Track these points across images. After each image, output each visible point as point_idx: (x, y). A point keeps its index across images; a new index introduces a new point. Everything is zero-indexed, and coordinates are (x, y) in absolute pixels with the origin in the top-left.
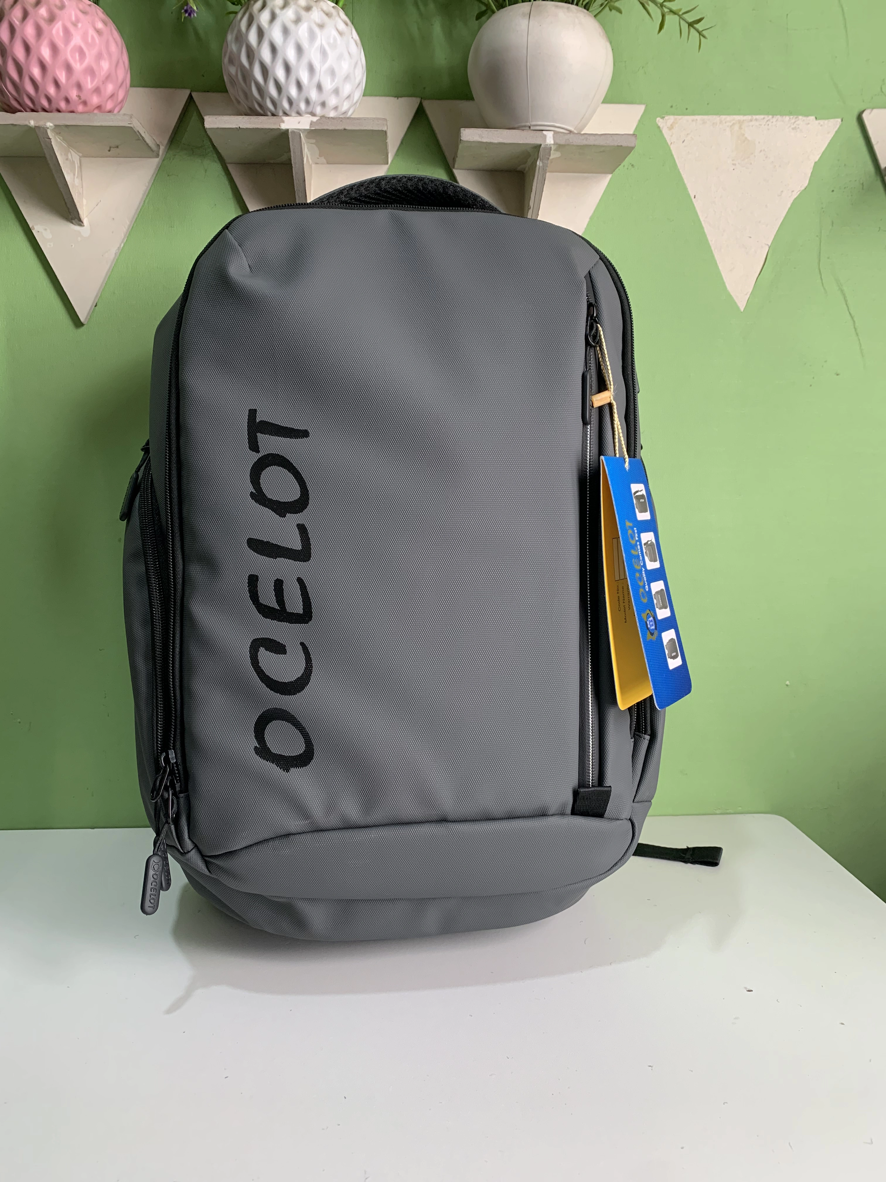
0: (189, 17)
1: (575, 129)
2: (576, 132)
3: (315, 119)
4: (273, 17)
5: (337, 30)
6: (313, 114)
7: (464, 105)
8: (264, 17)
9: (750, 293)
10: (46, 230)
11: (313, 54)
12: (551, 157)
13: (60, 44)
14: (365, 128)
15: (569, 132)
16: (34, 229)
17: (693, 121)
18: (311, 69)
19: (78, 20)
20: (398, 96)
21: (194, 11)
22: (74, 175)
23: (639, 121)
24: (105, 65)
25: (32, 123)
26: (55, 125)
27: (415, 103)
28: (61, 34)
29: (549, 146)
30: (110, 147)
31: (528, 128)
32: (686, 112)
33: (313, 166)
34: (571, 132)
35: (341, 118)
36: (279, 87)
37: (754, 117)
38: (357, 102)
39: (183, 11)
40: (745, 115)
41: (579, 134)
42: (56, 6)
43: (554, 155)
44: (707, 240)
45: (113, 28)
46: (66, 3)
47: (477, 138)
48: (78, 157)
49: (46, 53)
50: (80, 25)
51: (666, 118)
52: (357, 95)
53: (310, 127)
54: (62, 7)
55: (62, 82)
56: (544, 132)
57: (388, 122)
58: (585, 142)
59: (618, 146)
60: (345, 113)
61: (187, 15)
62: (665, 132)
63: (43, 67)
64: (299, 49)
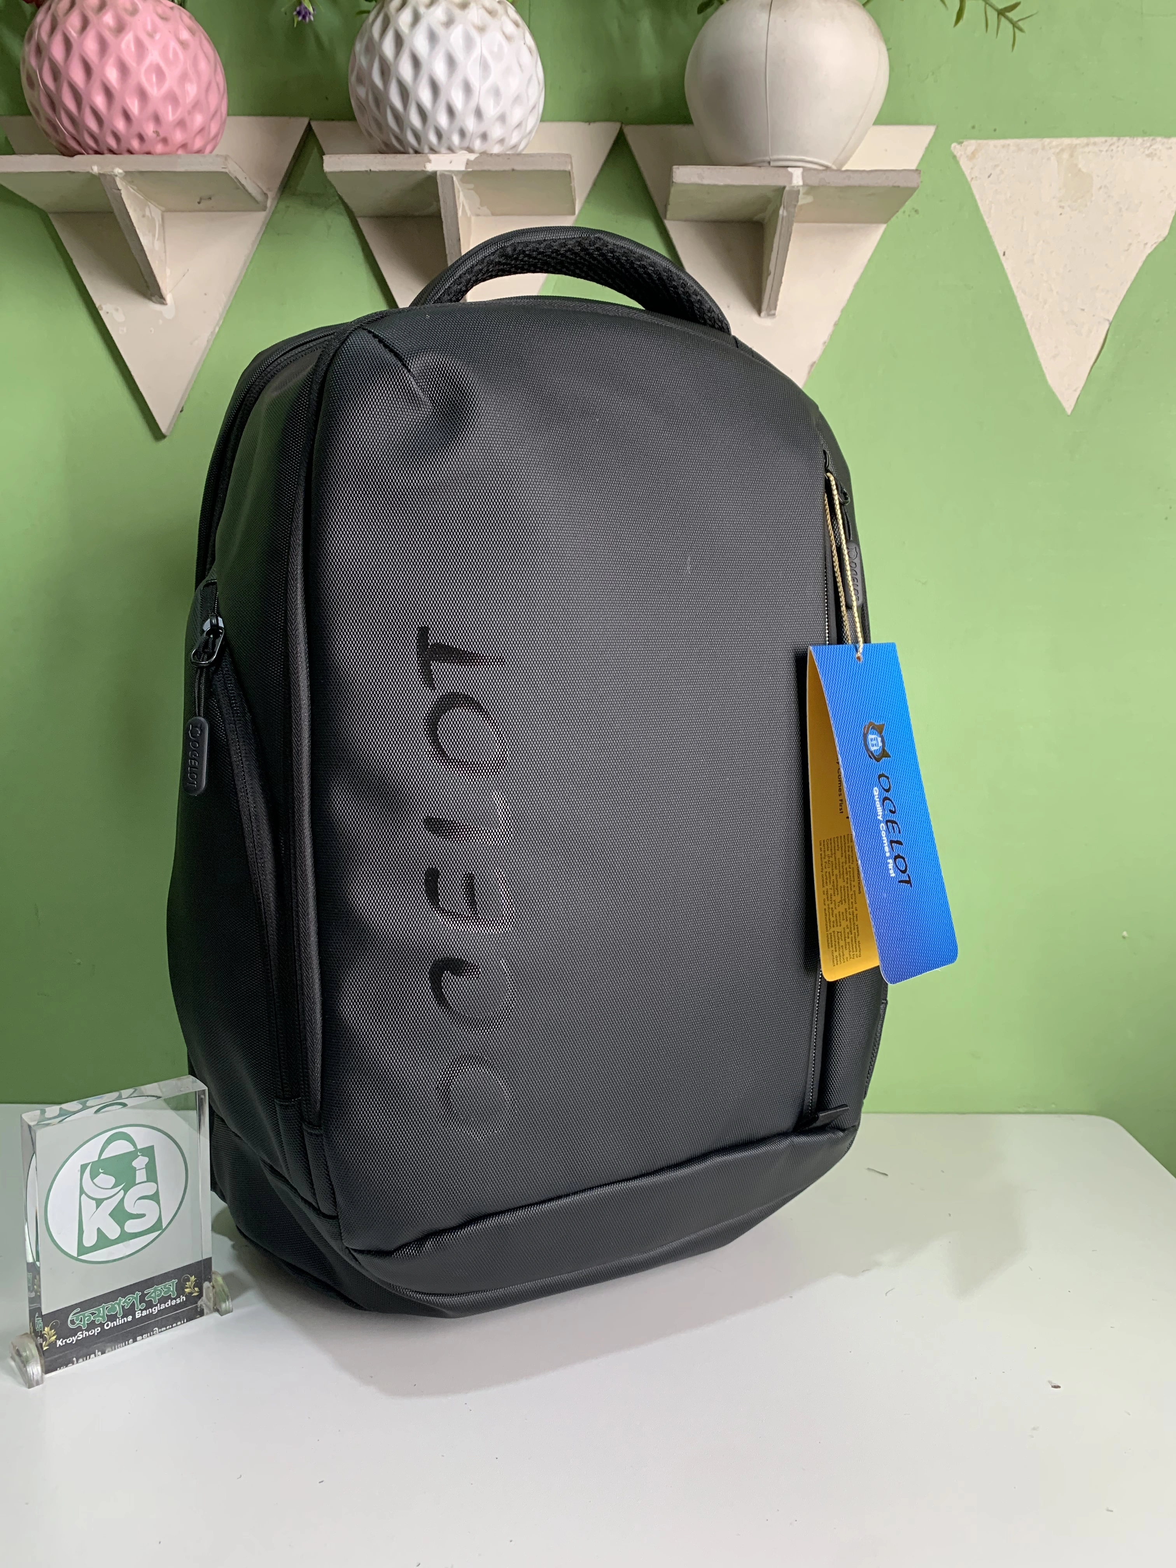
0: (304, 21)
1: (833, 164)
2: (834, 167)
3: (472, 157)
4: (416, 18)
5: (504, 33)
6: (470, 150)
7: (679, 131)
8: (404, 19)
9: (1081, 388)
10: (117, 310)
11: (470, 69)
12: (800, 203)
13: (131, 62)
14: (543, 168)
15: (824, 168)
16: (102, 309)
17: (1003, 146)
18: (467, 89)
19: (155, 30)
20: (589, 121)
21: (310, 13)
22: (154, 236)
23: (927, 148)
24: (192, 90)
25: (95, 170)
26: (126, 172)
27: (613, 129)
28: (133, 49)
29: (795, 189)
30: (201, 199)
31: (767, 164)
32: (995, 134)
33: (473, 218)
34: (827, 168)
35: (509, 154)
36: (423, 114)
37: (1092, 140)
38: (531, 132)
39: (295, 13)
40: (1078, 136)
41: (839, 170)
42: (126, 10)
43: (803, 200)
44: (1020, 314)
45: (203, 38)
46: (140, 7)
47: (695, 180)
48: (160, 212)
49: (112, 75)
50: (157, 37)
51: (966, 143)
52: (532, 121)
53: (466, 168)
54: (134, 12)
55: (133, 113)
56: (790, 169)
57: (573, 158)
58: (847, 183)
59: (894, 187)
60: (515, 147)
61: (300, 18)
62: (965, 164)
63: (108, 93)
64: (451, 62)
